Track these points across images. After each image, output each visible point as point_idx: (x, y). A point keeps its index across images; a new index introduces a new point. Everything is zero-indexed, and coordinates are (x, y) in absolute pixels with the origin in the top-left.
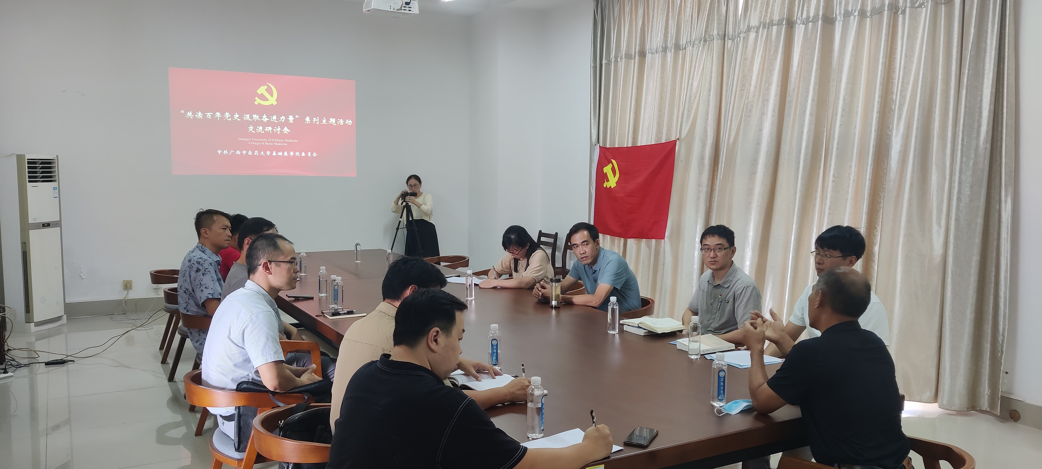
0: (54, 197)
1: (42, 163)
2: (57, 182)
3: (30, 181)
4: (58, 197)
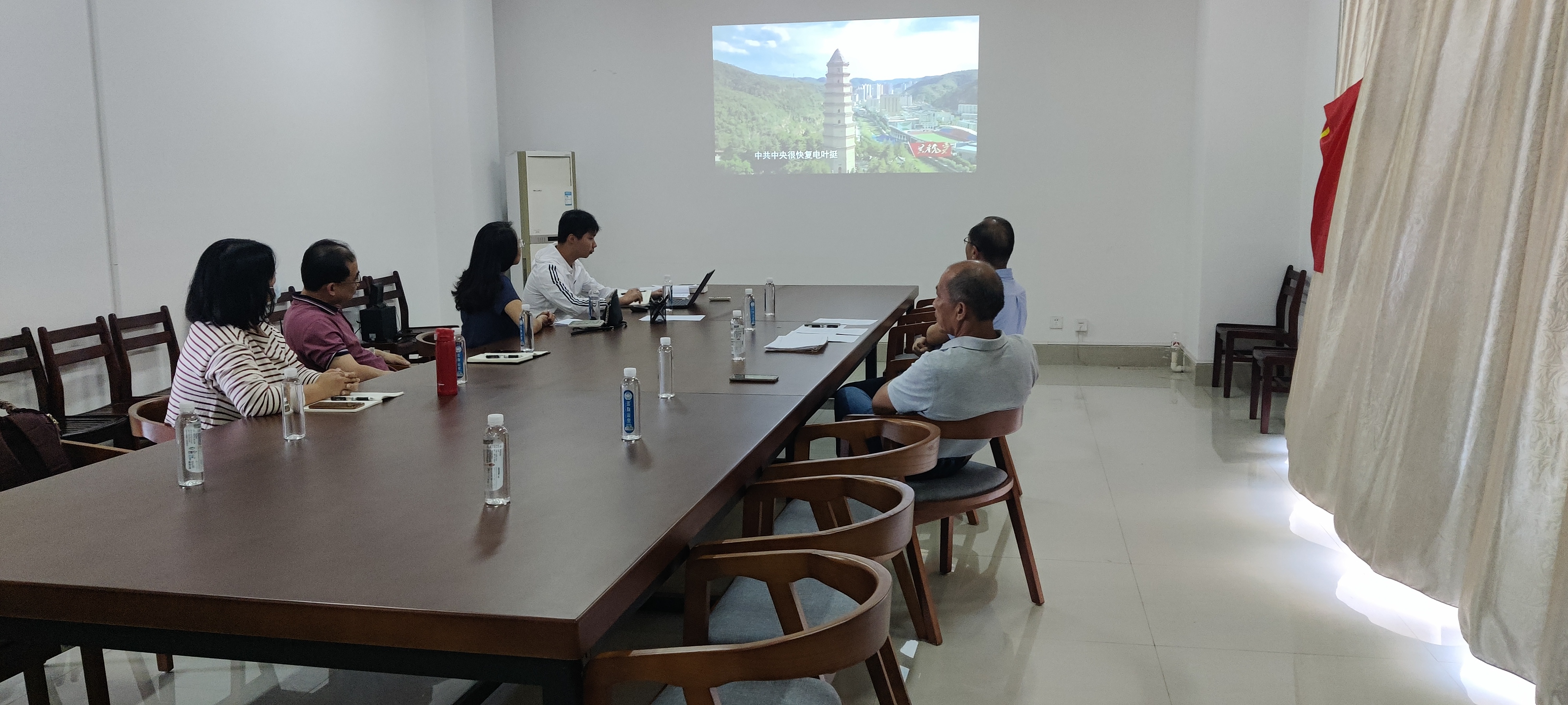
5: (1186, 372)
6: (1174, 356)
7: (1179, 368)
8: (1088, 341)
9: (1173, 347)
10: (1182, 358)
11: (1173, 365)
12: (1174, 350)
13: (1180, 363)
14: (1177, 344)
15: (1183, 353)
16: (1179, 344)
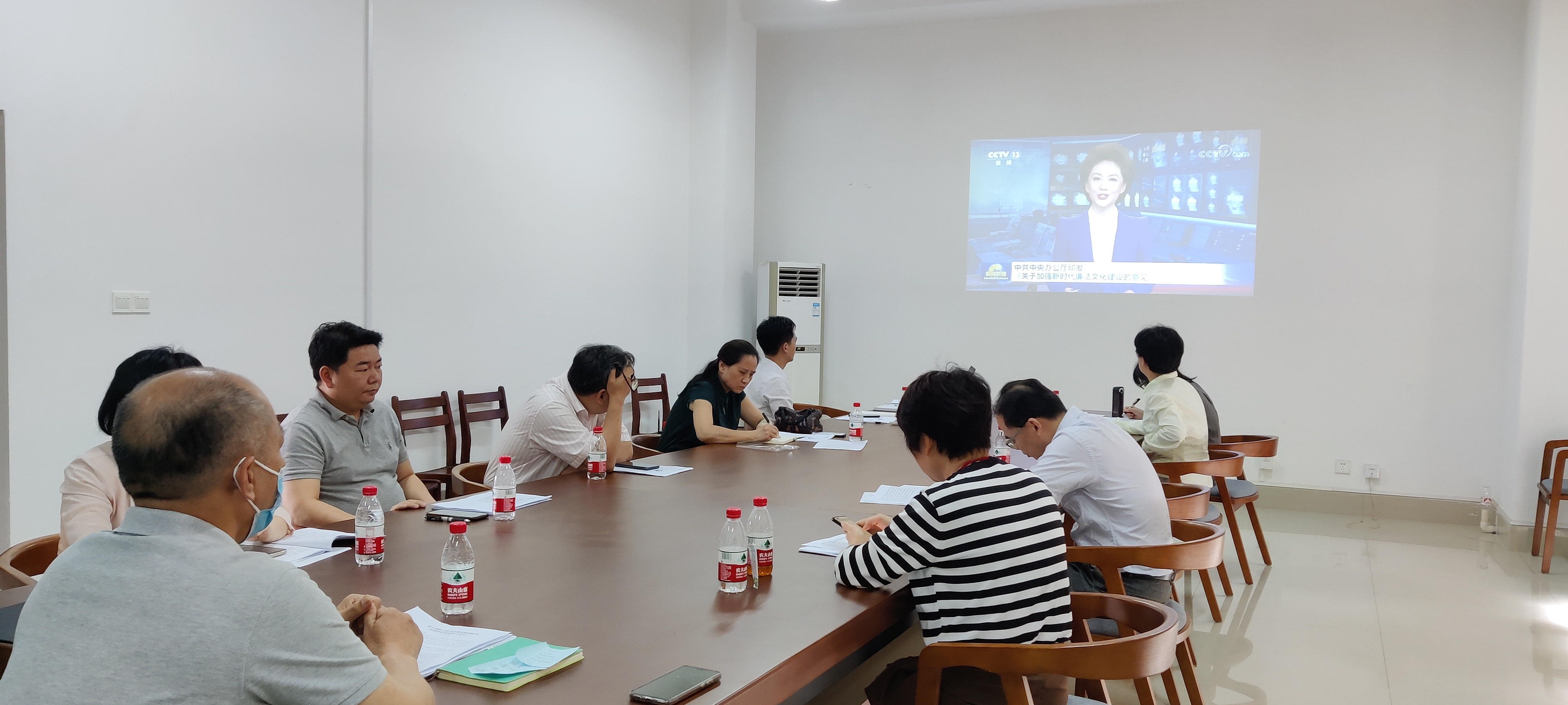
0: (813, 316)
1: (801, 273)
2: (820, 296)
3: (780, 295)
4: (820, 316)
5: (1498, 534)
6: (1484, 513)
7: (1491, 528)
8: (1379, 490)
9: (1483, 503)
10: (1494, 517)
11: (1483, 524)
12: (1484, 507)
13: (1491, 521)
14: (1488, 501)
15: (1496, 512)
16: (1490, 501)
